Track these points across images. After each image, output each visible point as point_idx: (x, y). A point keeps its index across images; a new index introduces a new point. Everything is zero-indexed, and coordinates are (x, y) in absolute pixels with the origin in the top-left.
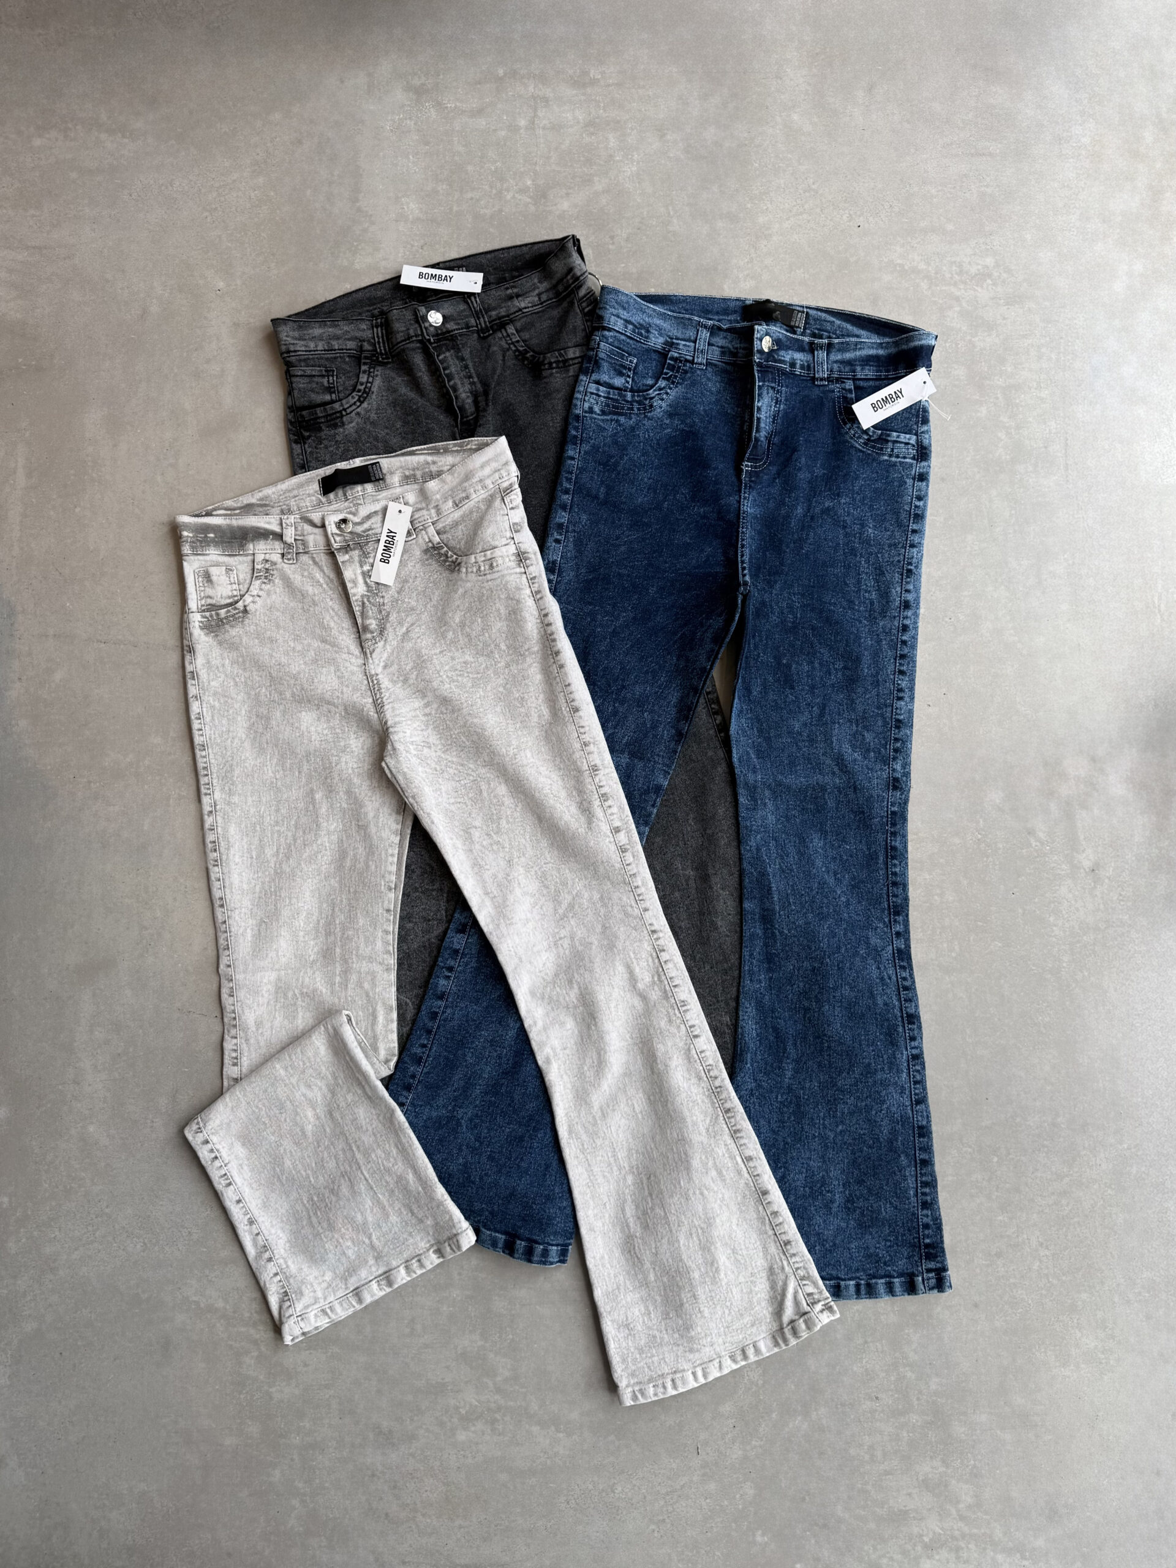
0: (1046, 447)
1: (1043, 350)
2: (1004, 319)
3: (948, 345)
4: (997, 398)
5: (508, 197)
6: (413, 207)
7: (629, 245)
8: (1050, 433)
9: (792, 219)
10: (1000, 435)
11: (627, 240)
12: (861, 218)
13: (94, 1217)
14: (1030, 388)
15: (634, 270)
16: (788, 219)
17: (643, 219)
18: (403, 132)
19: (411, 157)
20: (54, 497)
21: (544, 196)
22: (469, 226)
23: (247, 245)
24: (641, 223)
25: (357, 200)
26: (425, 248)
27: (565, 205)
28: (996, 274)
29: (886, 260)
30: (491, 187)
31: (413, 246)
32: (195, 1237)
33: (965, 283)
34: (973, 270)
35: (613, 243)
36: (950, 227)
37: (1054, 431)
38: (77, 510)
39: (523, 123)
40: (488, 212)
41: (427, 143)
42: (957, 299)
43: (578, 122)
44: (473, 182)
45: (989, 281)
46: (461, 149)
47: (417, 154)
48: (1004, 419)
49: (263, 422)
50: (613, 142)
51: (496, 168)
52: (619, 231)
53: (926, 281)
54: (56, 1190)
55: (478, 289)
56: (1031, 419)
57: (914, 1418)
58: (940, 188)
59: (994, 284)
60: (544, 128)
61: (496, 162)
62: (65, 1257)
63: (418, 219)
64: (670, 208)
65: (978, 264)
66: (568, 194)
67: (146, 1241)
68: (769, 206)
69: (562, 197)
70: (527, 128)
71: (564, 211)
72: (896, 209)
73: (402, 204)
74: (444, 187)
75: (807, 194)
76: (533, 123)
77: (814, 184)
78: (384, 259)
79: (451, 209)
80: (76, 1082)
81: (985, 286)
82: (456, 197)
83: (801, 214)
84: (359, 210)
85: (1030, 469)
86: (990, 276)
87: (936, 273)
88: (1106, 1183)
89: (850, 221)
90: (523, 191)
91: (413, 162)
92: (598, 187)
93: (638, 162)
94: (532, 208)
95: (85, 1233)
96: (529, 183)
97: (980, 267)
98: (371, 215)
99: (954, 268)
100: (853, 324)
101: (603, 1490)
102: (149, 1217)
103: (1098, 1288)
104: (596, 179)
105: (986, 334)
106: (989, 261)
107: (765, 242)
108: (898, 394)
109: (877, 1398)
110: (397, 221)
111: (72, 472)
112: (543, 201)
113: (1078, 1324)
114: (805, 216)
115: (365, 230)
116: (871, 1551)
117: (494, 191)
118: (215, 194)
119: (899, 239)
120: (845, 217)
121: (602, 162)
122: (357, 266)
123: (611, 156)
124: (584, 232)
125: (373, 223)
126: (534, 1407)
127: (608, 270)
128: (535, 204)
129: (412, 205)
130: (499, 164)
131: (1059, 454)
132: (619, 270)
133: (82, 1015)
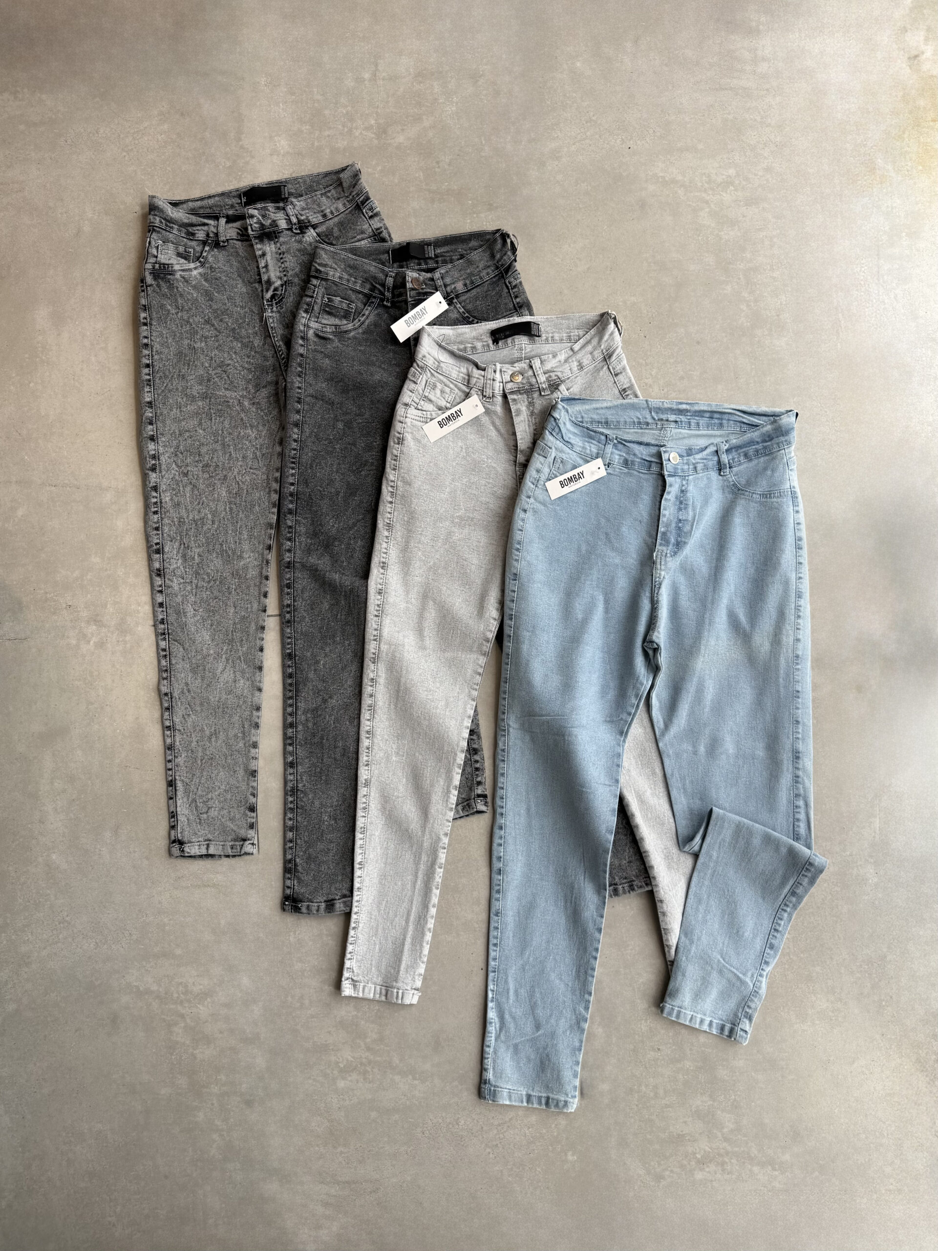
0: (778, 316)
1: (775, 240)
2: (744, 216)
3: (700, 238)
4: (739, 279)
5: (357, 134)
6: (283, 144)
7: (451, 168)
8: (781, 304)
9: (577, 144)
10: (742, 307)
12: (631, 142)
13: (57, 923)
14: (765, 270)
15: (456, 187)
18: (275, 86)
19: (281, 105)
20: (14, 375)
23: (156, 177)
24: (460, 150)
25: (240, 140)
27: (401, 139)
28: (737, 182)
29: (651, 174)
30: (344, 126)
32: (134, 937)
33: (712, 189)
34: (719, 179)
35: (439, 167)
36: (700, 146)
37: (784, 303)
38: (32, 385)
39: (367, 76)
41: (293, 94)
42: (707, 202)
43: (410, 74)
45: (732, 188)
46: (319, 97)
48: (745, 294)
50: (437, 88)
54: (28, 904)
56: (765, 294)
57: (688, 1064)
60: (383, 79)
61: (347, 106)
62: (36, 954)
63: (288, 153)
64: (483, 138)
65: (723, 175)
66: (403, 130)
67: (97, 941)
69: (398, 133)
70: (370, 80)
71: (400, 143)
72: (658, 134)
74: (307, 127)
76: (375, 75)
77: (593, 116)
79: (313, 144)
80: (41, 822)
81: (728, 192)
83: (585, 139)
84: (242, 147)
85: (766, 333)
86: (732, 183)
87: (690, 183)
88: (833, 882)
89: (622, 144)
90: (368, 128)
91: (283, 109)
92: (426, 123)
93: (457, 103)
94: (376, 142)
95: (51, 936)
96: (373, 122)
97: (724, 177)
98: (251, 151)
99: (704, 178)
101: (450, 1123)
102: (99, 922)
103: (828, 963)
104: (424, 117)
105: (730, 229)
106: (732, 172)
109: (659, 1049)
111: (27, 356)
112: (384, 136)
113: (813, 990)
114: (587, 141)
115: (247, 163)
116: (656, 1166)
117: (346, 129)
118: (131, 138)
119: (661, 157)
120: (618, 141)
121: (429, 105)
123: (436, 99)
124: (416, 159)
125: (253, 157)
126: (396, 1060)
127: (435, 188)
129: (282, 142)
131: (788, 321)
132: (443, 187)
133: (45, 771)
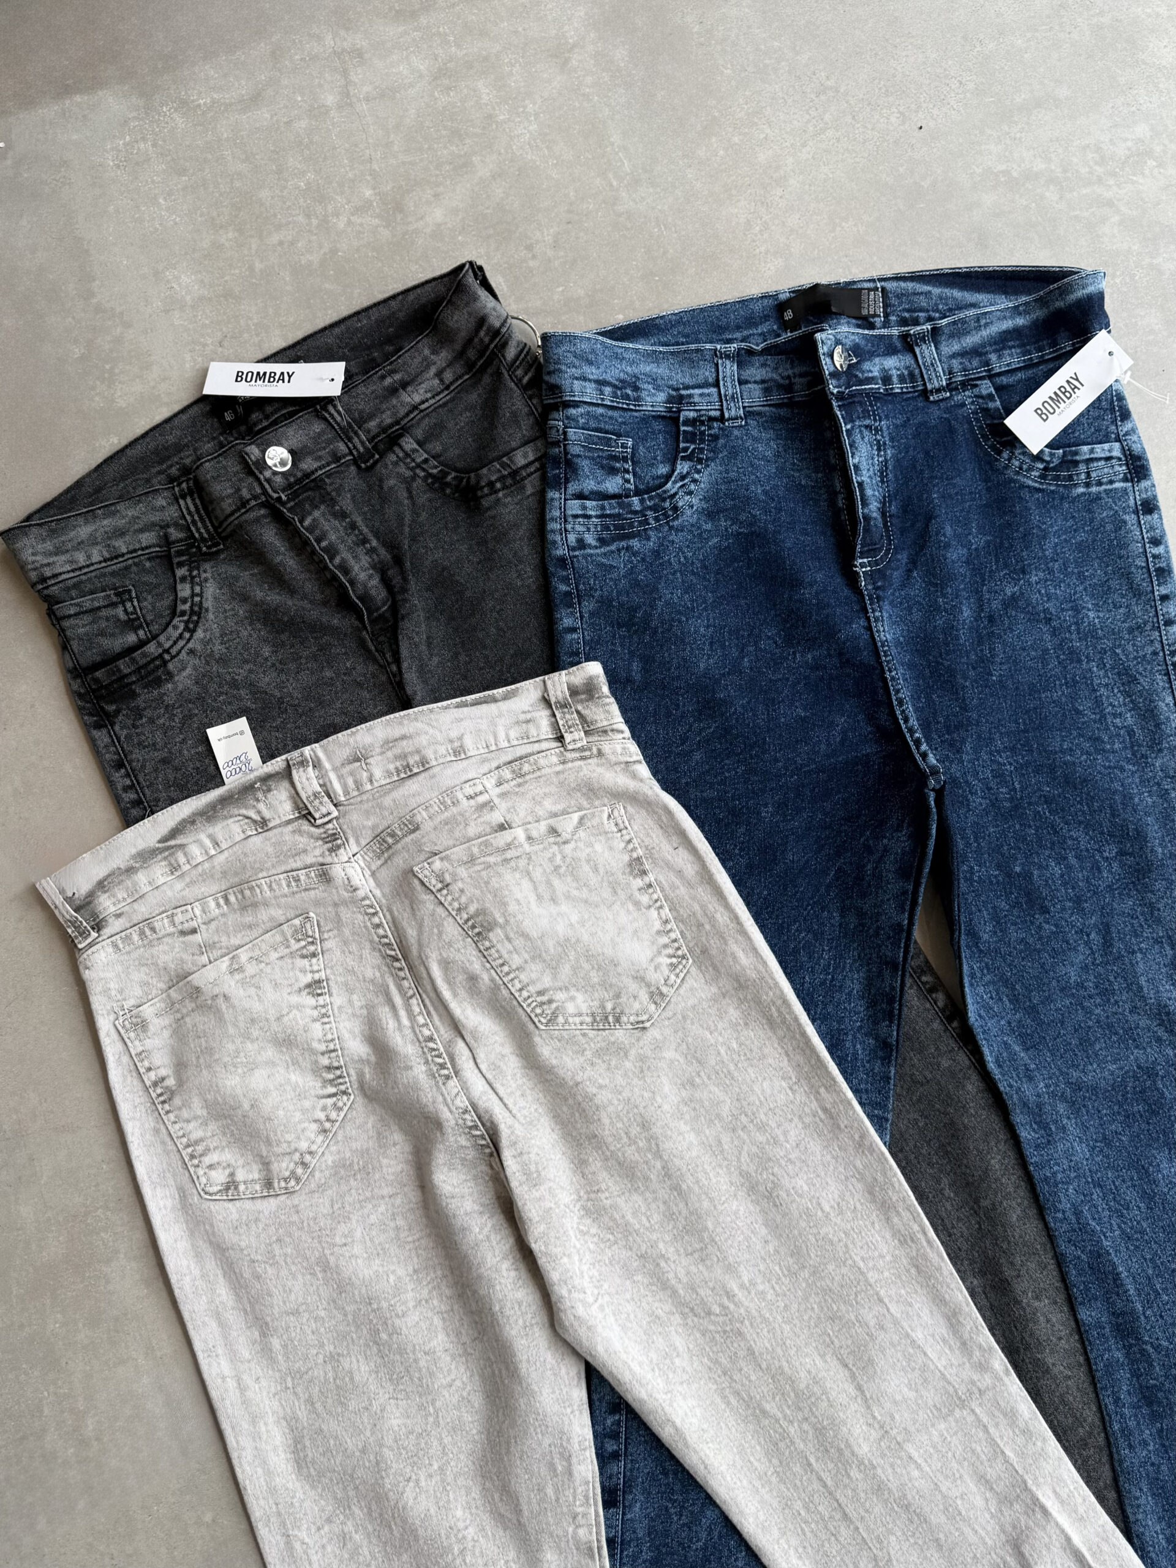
11: (556, 245)
16: (804, 145)
17: (571, 204)
21: (399, 208)
22: (288, 288)
26: (226, 344)
31: (205, 345)
40: (315, 258)
44: (275, 215)
47: (170, 193)
49: (32, 706)
51: (308, 184)
52: (538, 234)
53: (1051, 187)
55: (334, 390)
58: (1029, 35)
59: (1160, 166)
68: (768, 131)
73: (168, 281)
75: (823, 97)
78: (164, 379)
82: (254, 246)
100: (963, 287)
107: (779, 192)
108: (1074, 384)
110: (167, 311)
122: (121, 403)
128: (387, 226)
130: (310, 176)
